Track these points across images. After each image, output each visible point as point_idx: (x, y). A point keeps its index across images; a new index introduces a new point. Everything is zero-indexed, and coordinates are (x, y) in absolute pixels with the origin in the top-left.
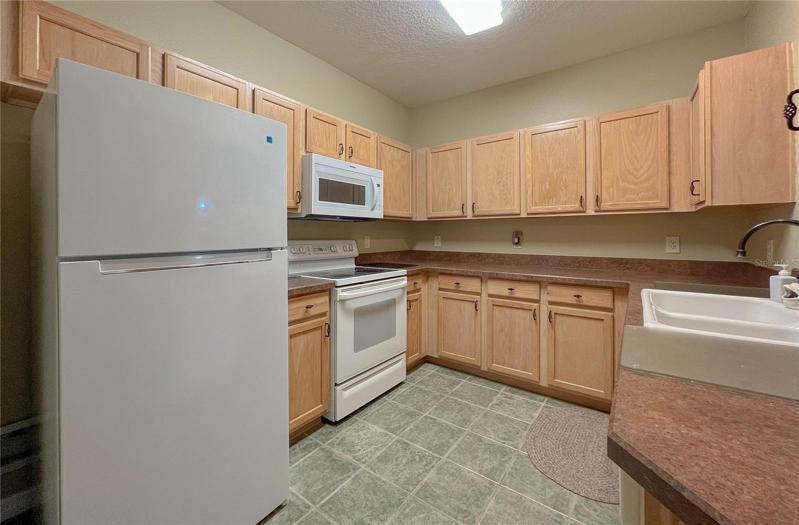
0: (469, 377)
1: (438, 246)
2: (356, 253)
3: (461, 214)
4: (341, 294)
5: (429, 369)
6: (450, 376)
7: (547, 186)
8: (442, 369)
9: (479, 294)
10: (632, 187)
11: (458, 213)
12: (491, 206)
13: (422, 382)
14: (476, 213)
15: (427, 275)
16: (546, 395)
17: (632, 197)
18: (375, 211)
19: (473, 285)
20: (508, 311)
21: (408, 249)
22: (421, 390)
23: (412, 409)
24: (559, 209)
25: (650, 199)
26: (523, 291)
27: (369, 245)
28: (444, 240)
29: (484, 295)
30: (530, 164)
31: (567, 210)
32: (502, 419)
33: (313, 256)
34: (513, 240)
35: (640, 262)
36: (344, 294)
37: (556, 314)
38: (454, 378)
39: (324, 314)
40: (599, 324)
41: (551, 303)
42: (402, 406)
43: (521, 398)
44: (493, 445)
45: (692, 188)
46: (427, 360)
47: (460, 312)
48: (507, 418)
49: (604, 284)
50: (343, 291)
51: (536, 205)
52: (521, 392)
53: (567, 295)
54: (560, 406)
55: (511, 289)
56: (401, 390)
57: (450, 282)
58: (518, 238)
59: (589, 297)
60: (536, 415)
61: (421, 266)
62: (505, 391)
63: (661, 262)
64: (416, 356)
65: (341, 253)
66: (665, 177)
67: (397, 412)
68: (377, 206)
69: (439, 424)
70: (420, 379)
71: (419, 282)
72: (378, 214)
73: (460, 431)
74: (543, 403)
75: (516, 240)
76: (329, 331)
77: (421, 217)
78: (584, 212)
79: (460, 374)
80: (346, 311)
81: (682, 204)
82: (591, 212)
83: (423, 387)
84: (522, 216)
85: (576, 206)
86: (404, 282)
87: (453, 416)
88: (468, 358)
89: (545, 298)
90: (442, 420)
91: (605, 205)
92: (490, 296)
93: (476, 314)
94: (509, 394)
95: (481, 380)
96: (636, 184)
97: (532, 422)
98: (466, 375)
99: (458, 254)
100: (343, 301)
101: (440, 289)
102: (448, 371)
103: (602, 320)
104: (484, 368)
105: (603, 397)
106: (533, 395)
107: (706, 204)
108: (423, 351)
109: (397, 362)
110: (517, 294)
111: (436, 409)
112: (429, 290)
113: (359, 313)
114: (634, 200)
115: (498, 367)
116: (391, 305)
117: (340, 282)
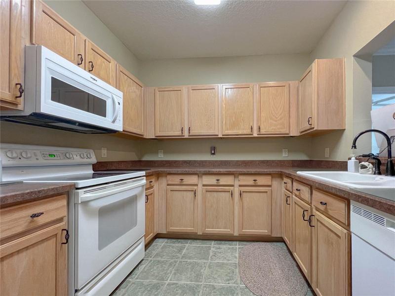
0: (189, 241)
1: (161, 157)
2: (94, 160)
3: (181, 134)
4: (83, 195)
5: (160, 243)
6: (177, 244)
7: (234, 120)
8: (169, 241)
9: (197, 185)
10: (274, 122)
11: (178, 133)
12: (201, 130)
13: (157, 255)
14: (191, 134)
15: (158, 175)
16: (236, 241)
17: (274, 128)
18: (115, 124)
19: (193, 179)
20: (215, 194)
21: (137, 159)
22: (159, 261)
23: (155, 281)
24: (240, 133)
25: (282, 129)
26: (224, 180)
27: (105, 155)
28: (165, 153)
29: (200, 186)
30: (224, 106)
31: (243, 133)
32: (221, 266)
33: (42, 161)
34: (211, 151)
35: (273, 161)
36: (88, 195)
37: (243, 192)
38: (180, 245)
39: (60, 220)
40: (265, 194)
41: (240, 186)
42: (146, 282)
43: (225, 246)
44: (223, 288)
45: (309, 121)
46: (158, 236)
47: (182, 198)
48: (223, 264)
49: (268, 172)
50: (85, 192)
51: (227, 130)
52: (223, 242)
53: (249, 180)
54: (245, 245)
55: (218, 180)
56: (141, 268)
57: (176, 179)
58: (213, 151)
59: (261, 180)
60: (237, 255)
61: (153, 170)
62: (214, 244)
63: (280, 161)
64: (151, 236)
65: (77, 159)
66: (288, 118)
67: (143, 289)
68: (117, 120)
69: (182, 287)
70: (154, 253)
71: (153, 180)
72: (118, 126)
73: (198, 286)
74: (237, 245)
75: (213, 152)
76: (67, 237)
77: (149, 135)
78: (252, 135)
79: (182, 241)
80: (89, 213)
81: (294, 132)
82: (255, 135)
83: (159, 259)
84: (219, 136)
85: (249, 131)
86: (144, 181)
87: (189, 275)
88: (189, 229)
89: (237, 183)
90: (183, 282)
91: (263, 131)
92: (204, 185)
93: (195, 198)
94: (217, 246)
95: (198, 241)
96: (276, 121)
97: (237, 260)
98: (187, 241)
99: (176, 162)
100: (85, 203)
101: (168, 185)
102: (174, 240)
103: (267, 192)
104: (200, 233)
105: (267, 234)
106: (230, 242)
107: (315, 129)
108: (155, 231)
109: (138, 245)
110: (221, 183)
111: (175, 274)
112: (160, 186)
113: (104, 212)
114: (275, 129)
115: (209, 230)
116: (133, 200)
117: (81, 183)
